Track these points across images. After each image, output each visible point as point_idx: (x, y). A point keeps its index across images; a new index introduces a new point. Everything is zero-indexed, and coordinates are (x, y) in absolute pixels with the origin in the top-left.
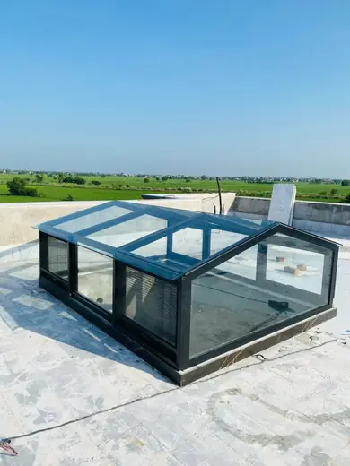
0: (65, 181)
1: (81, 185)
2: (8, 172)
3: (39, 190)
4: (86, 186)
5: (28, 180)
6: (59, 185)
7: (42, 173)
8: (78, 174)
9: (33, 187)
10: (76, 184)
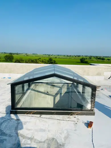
0: (98, 59)
1: (103, 60)
2: (82, 56)
3: (89, 61)
4: (105, 61)
5: (87, 58)
6: (96, 60)
7: (92, 56)
8: (104, 57)
9: (87, 61)
10: (102, 60)
